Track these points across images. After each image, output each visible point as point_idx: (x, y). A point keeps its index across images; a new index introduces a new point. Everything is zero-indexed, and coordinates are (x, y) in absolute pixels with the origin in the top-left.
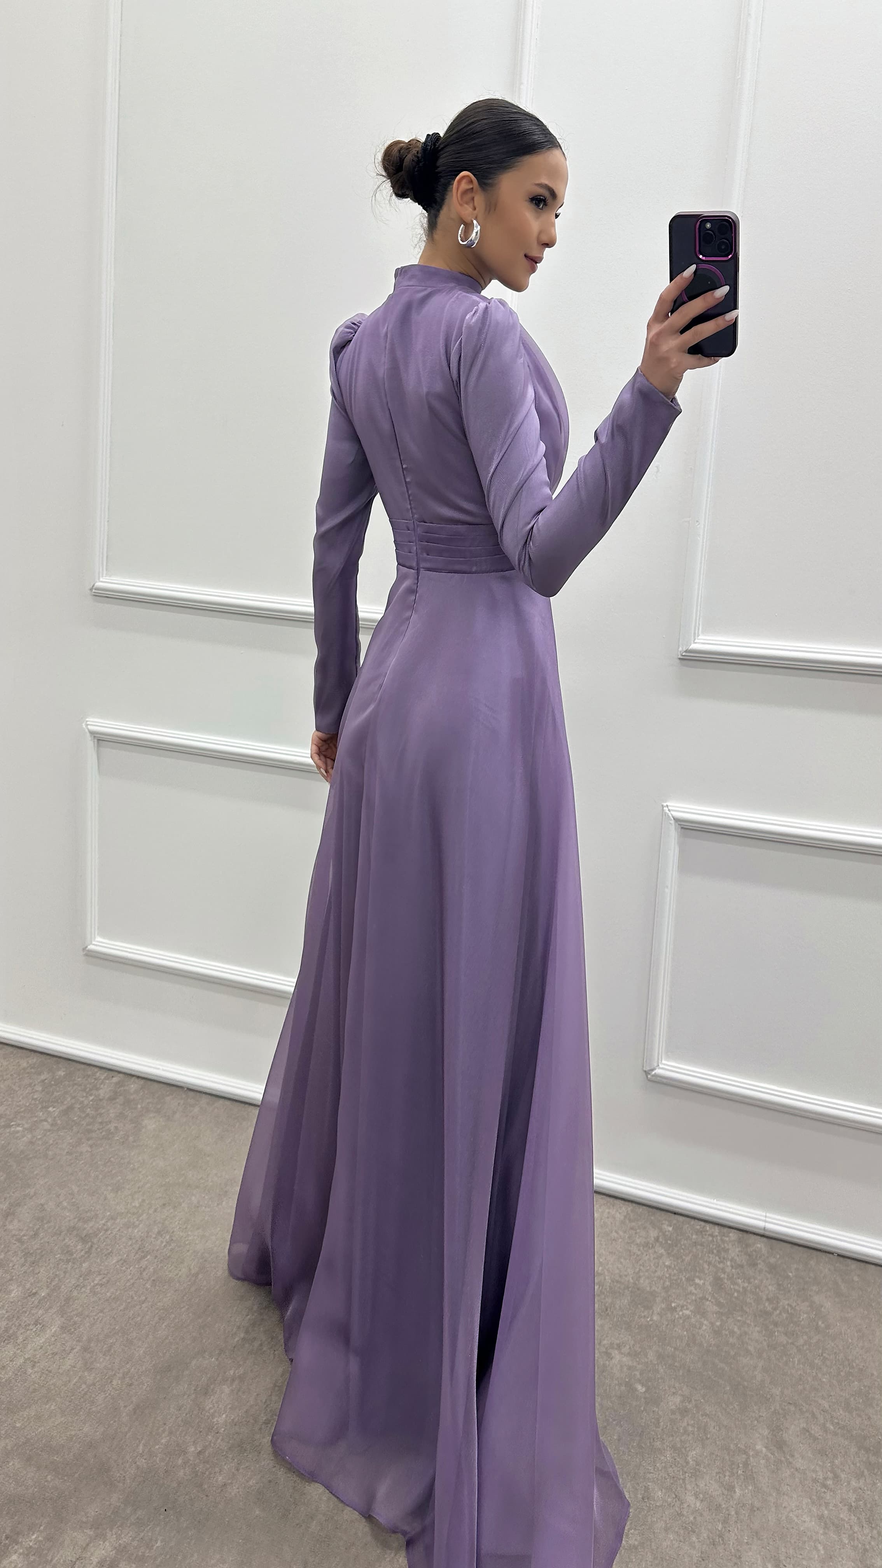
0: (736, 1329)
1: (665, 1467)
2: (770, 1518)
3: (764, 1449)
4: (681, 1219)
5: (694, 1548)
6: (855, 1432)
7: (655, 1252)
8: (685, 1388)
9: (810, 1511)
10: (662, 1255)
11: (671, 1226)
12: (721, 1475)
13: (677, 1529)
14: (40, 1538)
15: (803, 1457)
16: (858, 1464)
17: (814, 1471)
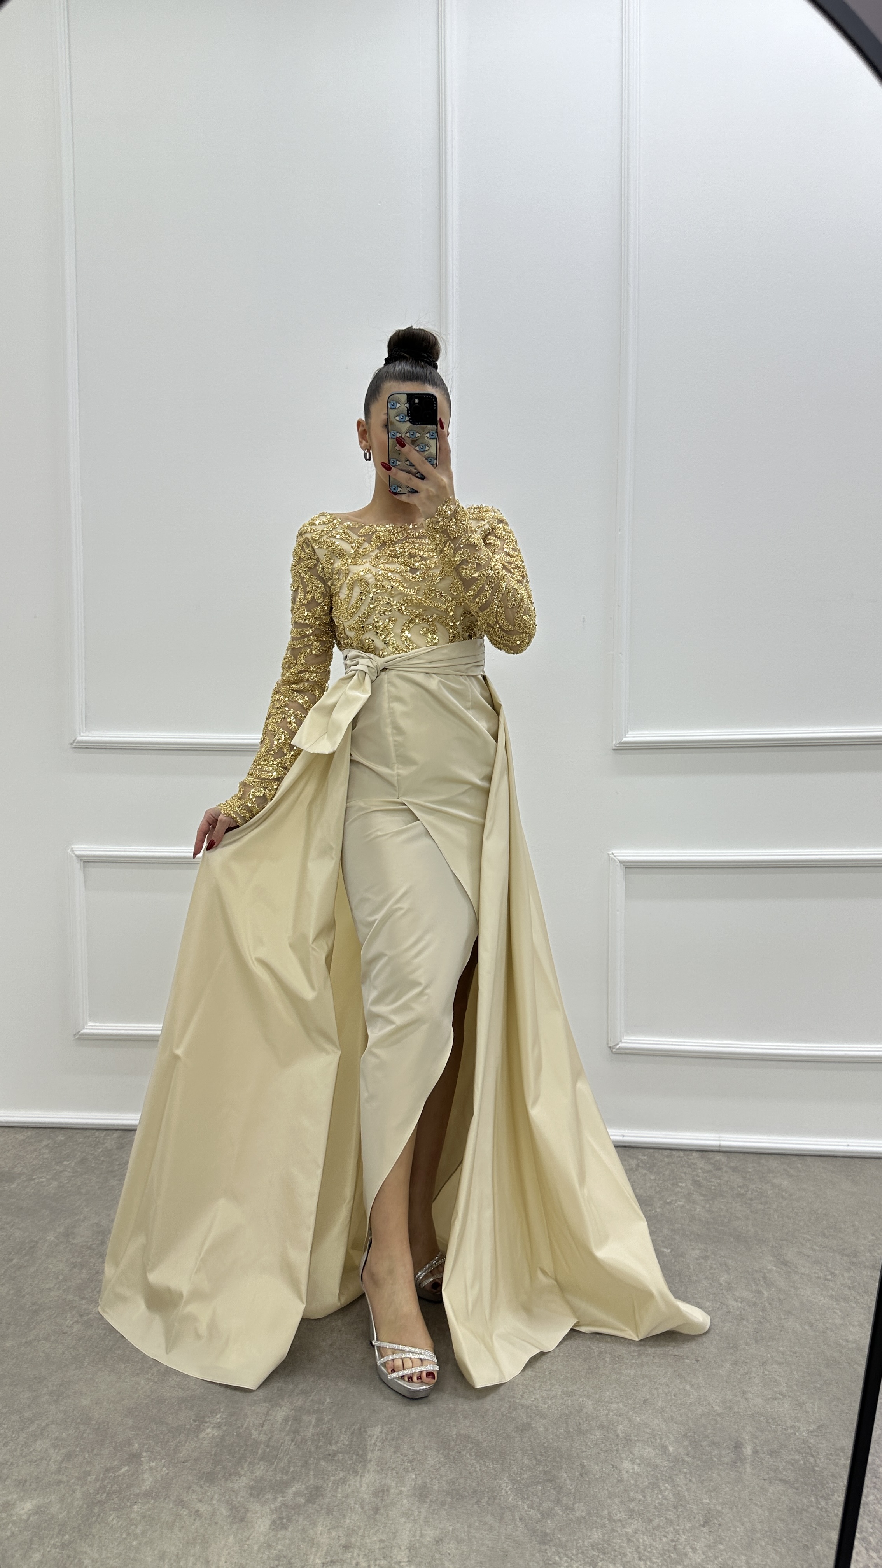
0: (722, 1207)
1: (705, 1289)
2: (795, 1302)
3: (774, 1268)
4: (652, 1150)
5: (748, 1328)
6: (835, 1248)
7: (640, 1173)
8: (700, 1244)
9: (822, 1294)
10: (646, 1174)
11: (645, 1156)
12: (749, 1286)
13: (730, 1320)
14: (224, 1416)
15: (804, 1267)
16: (845, 1264)
17: (815, 1273)
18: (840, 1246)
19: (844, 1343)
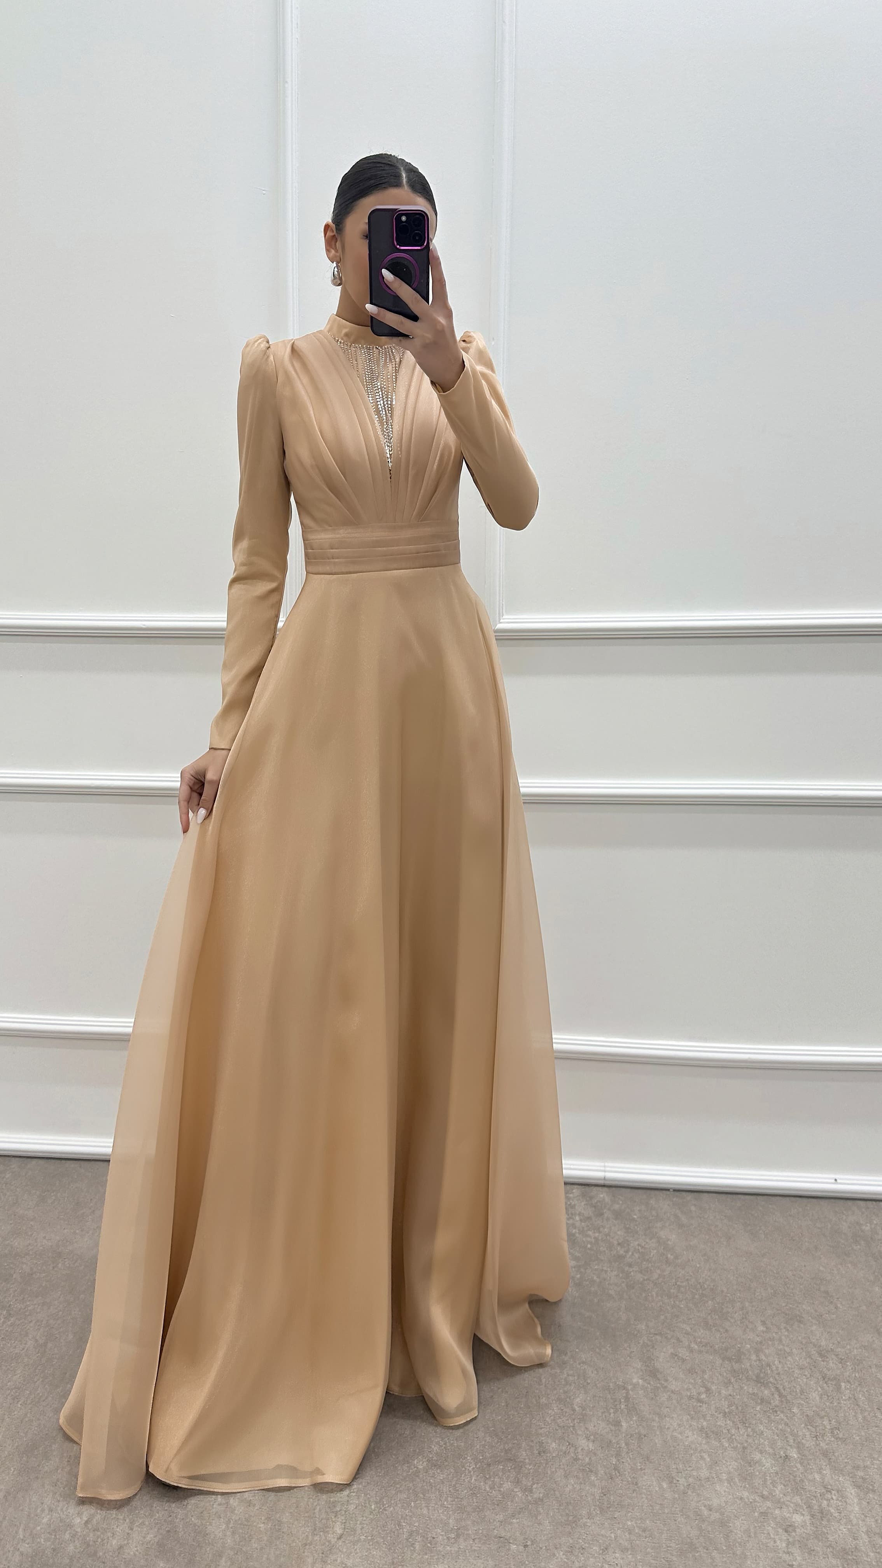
0: (595, 1278)
1: (554, 1420)
2: (657, 1441)
3: (641, 1382)
5: (595, 1486)
6: (717, 1346)
9: (691, 1426)
12: (606, 1414)
13: (575, 1473)
15: (676, 1379)
16: (725, 1374)
17: (687, 1390)
18: (723, 1343)
19: (706, 1512)
